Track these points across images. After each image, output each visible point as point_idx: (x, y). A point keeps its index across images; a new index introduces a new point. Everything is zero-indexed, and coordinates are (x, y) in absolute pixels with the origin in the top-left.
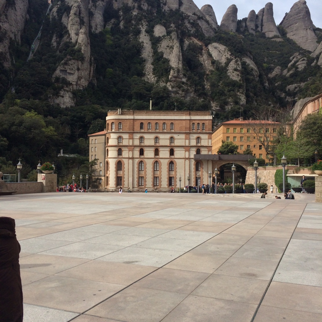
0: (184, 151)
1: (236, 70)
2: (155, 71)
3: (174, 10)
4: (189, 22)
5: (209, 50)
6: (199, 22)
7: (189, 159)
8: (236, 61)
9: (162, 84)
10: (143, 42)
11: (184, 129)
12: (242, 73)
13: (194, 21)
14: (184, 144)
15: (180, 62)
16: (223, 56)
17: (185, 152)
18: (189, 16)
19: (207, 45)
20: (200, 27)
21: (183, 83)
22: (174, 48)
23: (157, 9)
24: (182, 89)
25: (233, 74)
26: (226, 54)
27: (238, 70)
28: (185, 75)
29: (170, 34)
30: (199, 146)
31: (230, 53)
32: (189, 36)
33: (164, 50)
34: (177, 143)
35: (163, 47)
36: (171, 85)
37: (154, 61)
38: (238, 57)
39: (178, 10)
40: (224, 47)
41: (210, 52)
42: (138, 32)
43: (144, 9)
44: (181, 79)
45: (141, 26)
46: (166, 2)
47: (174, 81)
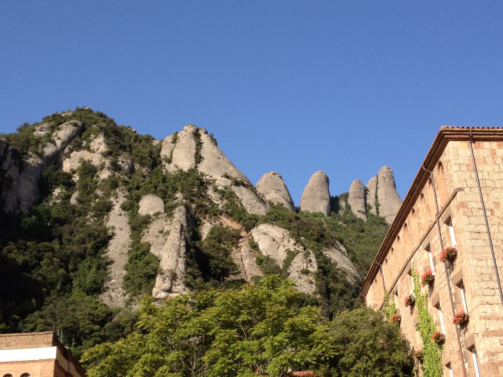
1: (306, 272)
2: (128, 283)
3: (185, 170)
4: (216, 190)
5: (253, 238)
6: (235, 189)
8: (306, 257)
10: (113, 228)
12: (319, 278)
13: (226, 188)
16: (281, 246)
18: (214, 181)
19: (248, 230)
20: (238, 198)
25: (300, 280)
26: (286, 243)
27: (310, 272)
28: (187, 285)
29: (170, 210)
31: (294, 242)
32: (215, 214)
33: (152, 240)
35: (151, 233)
37: (130, 262)
38: (312, 249)
39: (193, 171)
40: (283, 230)
41: (256, 241)
45: (112, 199)
46: (171, 157)
47: (164, 299)
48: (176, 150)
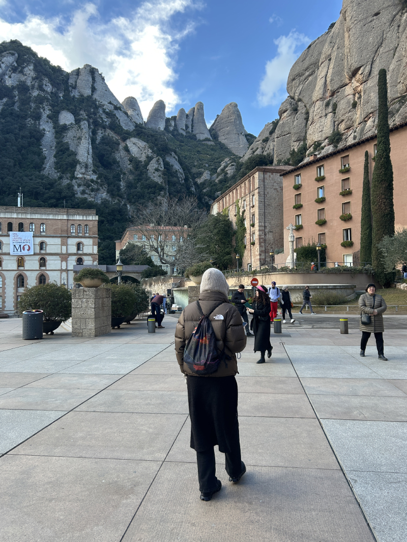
0: (60, 261)
1: (157, 170)
2: (58, 166)
3: (85, 95)
4: (104, 111)
5: (127, 145)
6: (115, 112)
7: (67, 271)
8: (158, 161)
9: (65, 182)
10: (44, 130)
11: (60, 232)
12: (164, 174)
13: (110, 111)
14: (59, 252)
15: (89, 157)
16: (143, 153)
17: (62, 262)
18: (103, 105)
19: (124, 139)
20: (117, 118)
21: (92, 181)
22: (82, 139)
23: (64, 92)
24: (90, 188)
25: (154, 174)
26: (146, 151)
27: (160, 170)
28: (94, 171)
29: (79, 123)
30: (81, 255)
31: (151, 151)
32: (104, 127)
33: (70, 141)
34: (49, 249)
35: (69, 137)
36: (76, 182)
37: (57, 153)
38: (161, 156)
39: (89, 97)
40: (145, 143)
41: (129, 148)
42: (38, 117)
43: (47, 91)
44: (91, 176)
45: (42, 110)
46: (76, 85)
47: (81, 178)
48: (78, 81)
